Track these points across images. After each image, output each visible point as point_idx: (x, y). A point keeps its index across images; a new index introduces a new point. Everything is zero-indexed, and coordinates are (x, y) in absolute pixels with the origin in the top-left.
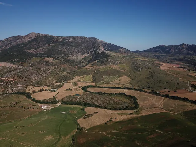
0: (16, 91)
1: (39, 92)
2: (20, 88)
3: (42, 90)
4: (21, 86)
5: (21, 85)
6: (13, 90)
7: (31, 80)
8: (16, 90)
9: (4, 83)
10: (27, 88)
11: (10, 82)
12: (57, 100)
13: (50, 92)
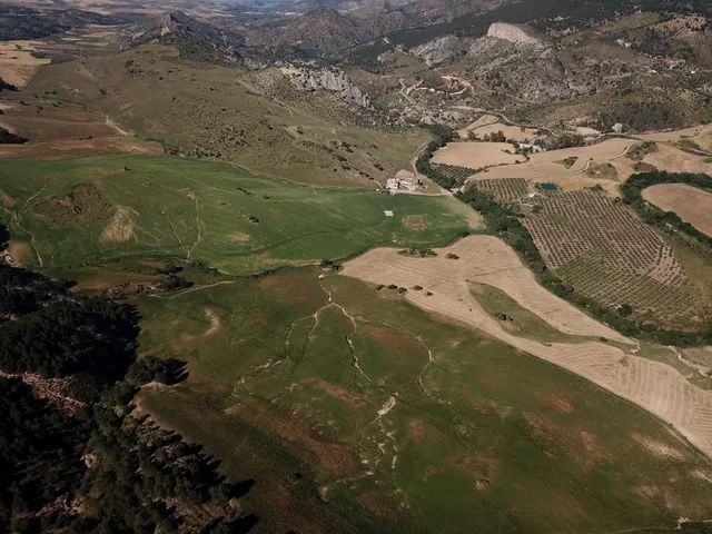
0: (441, 122)
1: (487, 140)
2: (457, 115)
3: (498, 138)
4: (463, 111)
5: (468, 108)
6: (438, 116)
7: (517, 98)
8: (444, 119)
9: (436, 90)
10: (475, 119)
11: (454, 90)
12: (472, 178)
13: (507, 151)
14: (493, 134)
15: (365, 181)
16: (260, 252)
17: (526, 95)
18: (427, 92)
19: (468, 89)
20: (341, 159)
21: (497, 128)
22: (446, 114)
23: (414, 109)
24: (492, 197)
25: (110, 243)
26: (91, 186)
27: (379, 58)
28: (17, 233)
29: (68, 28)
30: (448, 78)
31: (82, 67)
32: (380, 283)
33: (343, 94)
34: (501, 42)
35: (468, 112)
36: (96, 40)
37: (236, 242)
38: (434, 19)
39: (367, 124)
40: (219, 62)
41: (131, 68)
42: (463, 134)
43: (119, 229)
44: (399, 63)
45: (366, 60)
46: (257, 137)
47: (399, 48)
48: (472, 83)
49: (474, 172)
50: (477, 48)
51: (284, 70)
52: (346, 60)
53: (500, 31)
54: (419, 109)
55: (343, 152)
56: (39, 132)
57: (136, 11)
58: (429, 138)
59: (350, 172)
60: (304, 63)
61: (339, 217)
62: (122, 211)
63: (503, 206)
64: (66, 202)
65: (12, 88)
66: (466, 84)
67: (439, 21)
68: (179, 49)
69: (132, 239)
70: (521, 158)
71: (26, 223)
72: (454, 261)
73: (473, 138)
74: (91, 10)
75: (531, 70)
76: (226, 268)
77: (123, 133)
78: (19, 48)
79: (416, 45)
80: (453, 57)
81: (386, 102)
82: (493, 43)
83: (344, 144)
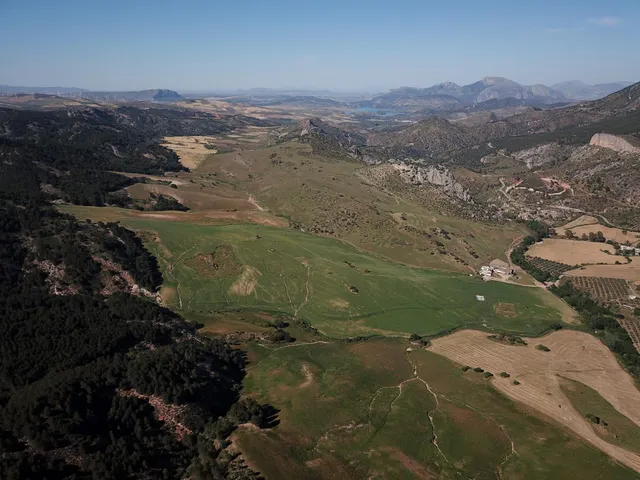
0: (539, 219)
1: (585, 238)
2: (554, 214)
3: (598, 238)
4: (561, 210)
5: (567, 208)
6: (535, 213)
7: (619, 202)
8: (541, 217)
9: (535, 190)
10: (574, 219)
11: (553, 191)
12: (567, 273)
13: (606, 251)
14: (592, 234)
15: (459, 265)
16: (356, 318)
17: (629, 200)
18: (526, 192)
19: (568, 191)
20: (440, 244)
21: (597, 229)
22: (543, 212)
23: (512, 205)
24: (588, 295)
25: (235, 295)
26: (229, 248)
27: (482, 160)
28: (169, 280)
29: (234, 128)
30: (548, 180)
31: (238, 157)
32: (465, 364)
33: (446, 188)
34: (603, 151)
35: (566, 212)
36: (253, 137)
37: (337, 307)
38: (537, 129)
39: (466, 216)
40: (342, 158)
41: (274, 159)
42: (560, 231)
43: (244, 285)
44: (500, 165)
45: (469, 162)
46: (365, 220)
47: (502, 152)
48: (572, 185)
49: (569, 268)
50: (577, 155)
51: (396, 167)
52: (452, 160)
53: (602, 141)
54: (517, 205)
55: (441, 238)
56: (199, 203)
57: (285, 117)
58: (526, 233)
59: (446, 257)
60: (413, 161)
61: (432, 296)
62: (249, 271)
63: (600, 304)
64: (209, 259)
65: (187, 170)
66: (566, 186)
67: (542, 131)
68: (313, 147)
69: (253, 294)
70: (622, 259)
71: (176, 273)
72: (545, 353)
73: (570, 236)
74: (253, 116)
75: (634, 177)
76: (325, 329)
77: (260, 209)
78: (197, 141)
79: (518, 150)
80: (554, 162)
81: (486, 198)
82: (595, 151)
83: (443, 232)
